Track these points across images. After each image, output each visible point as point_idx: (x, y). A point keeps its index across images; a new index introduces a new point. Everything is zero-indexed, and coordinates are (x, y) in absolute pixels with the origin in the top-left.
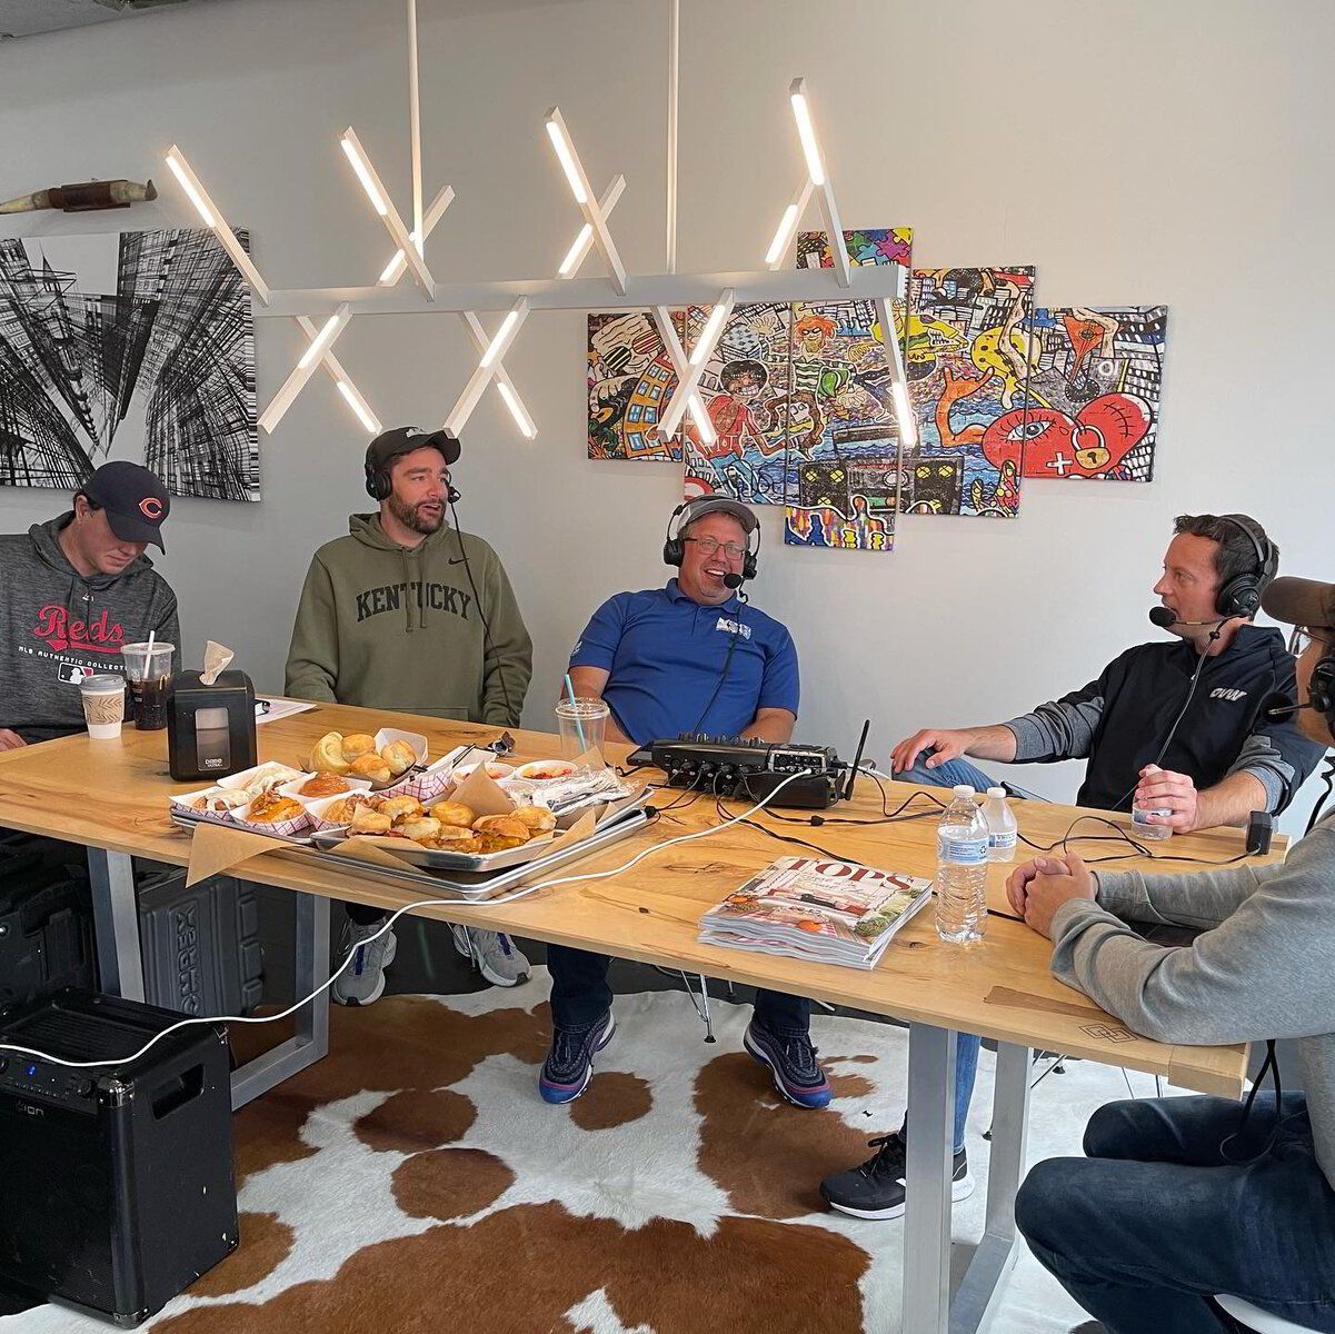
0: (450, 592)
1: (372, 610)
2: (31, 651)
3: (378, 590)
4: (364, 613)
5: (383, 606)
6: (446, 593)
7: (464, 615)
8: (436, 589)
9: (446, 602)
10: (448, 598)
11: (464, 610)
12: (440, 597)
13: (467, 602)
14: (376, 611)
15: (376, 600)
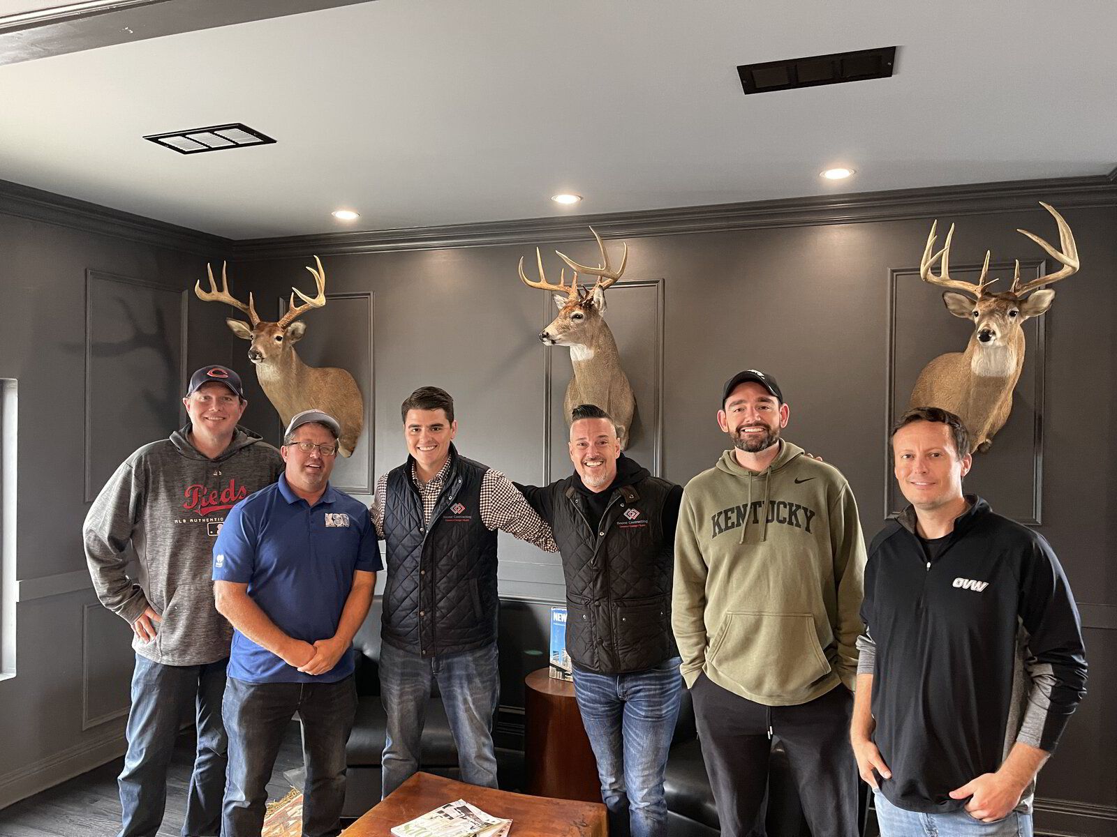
0: (794, 508)
1: (723, 526)
2: (184, 521)
3: (729, 510)
4: (717, 530)
5: (733, 523)
6: (790, 509)
7: (808, 529)
8: (782, 506)
9: (790, 518)
10: (792, 513)
11: (808, 524)
12: (784, 513)
13: (811, 517)
14: (727, 528)
15: (727, 518)
